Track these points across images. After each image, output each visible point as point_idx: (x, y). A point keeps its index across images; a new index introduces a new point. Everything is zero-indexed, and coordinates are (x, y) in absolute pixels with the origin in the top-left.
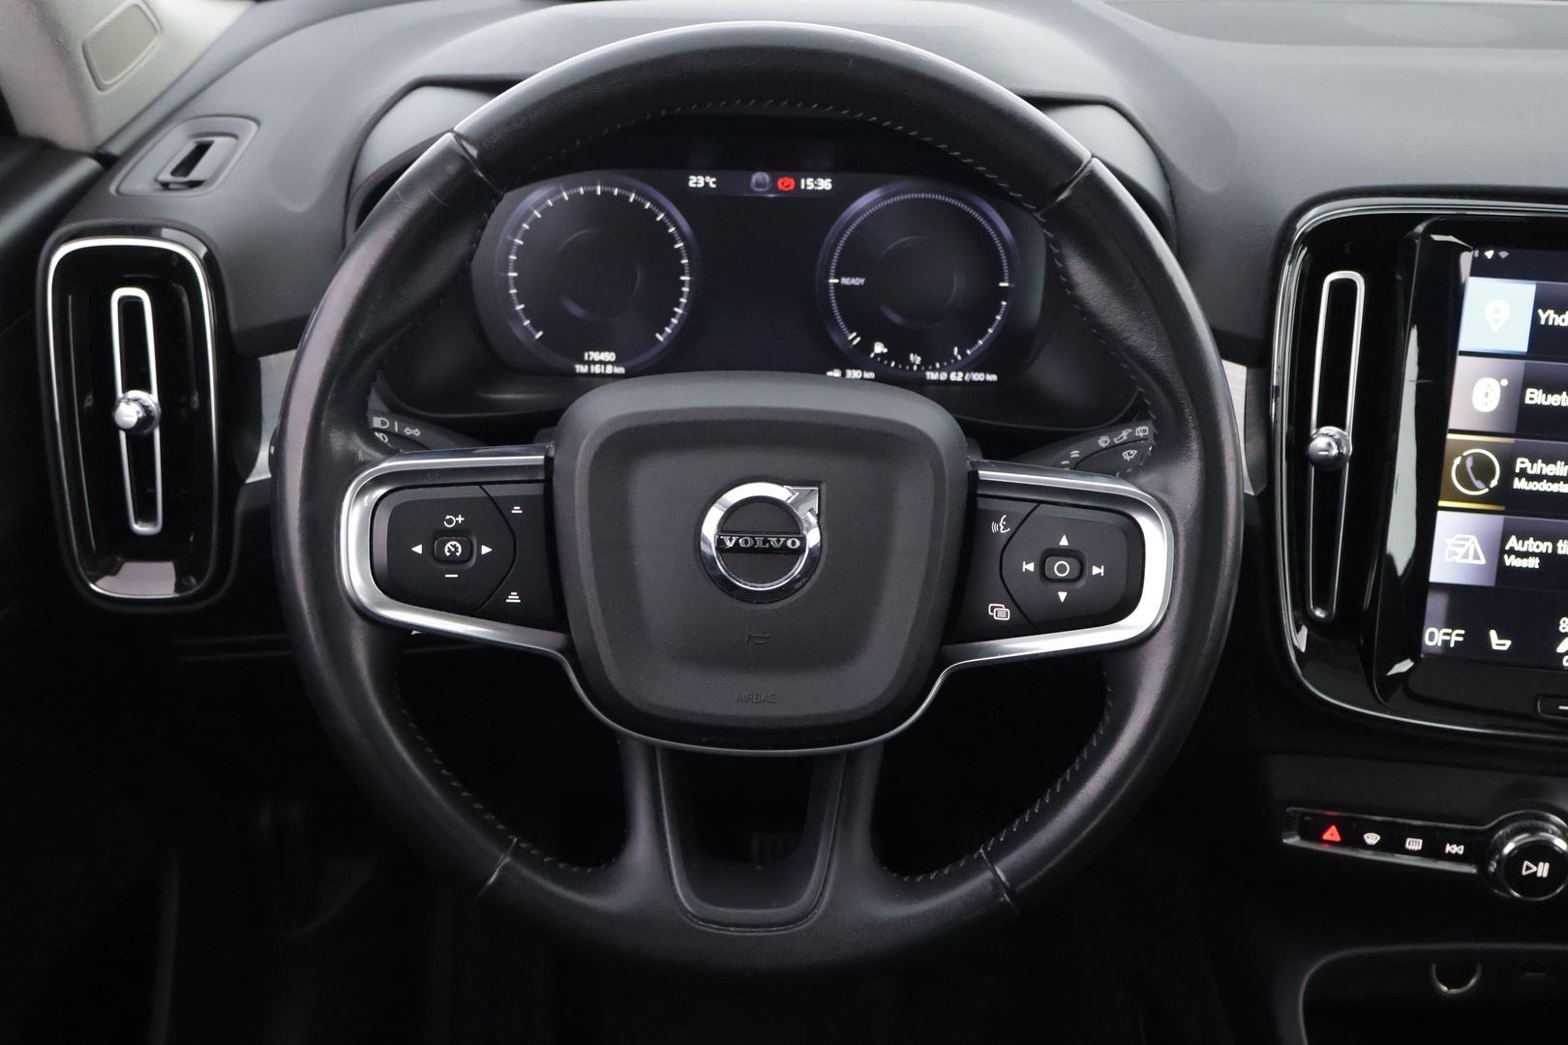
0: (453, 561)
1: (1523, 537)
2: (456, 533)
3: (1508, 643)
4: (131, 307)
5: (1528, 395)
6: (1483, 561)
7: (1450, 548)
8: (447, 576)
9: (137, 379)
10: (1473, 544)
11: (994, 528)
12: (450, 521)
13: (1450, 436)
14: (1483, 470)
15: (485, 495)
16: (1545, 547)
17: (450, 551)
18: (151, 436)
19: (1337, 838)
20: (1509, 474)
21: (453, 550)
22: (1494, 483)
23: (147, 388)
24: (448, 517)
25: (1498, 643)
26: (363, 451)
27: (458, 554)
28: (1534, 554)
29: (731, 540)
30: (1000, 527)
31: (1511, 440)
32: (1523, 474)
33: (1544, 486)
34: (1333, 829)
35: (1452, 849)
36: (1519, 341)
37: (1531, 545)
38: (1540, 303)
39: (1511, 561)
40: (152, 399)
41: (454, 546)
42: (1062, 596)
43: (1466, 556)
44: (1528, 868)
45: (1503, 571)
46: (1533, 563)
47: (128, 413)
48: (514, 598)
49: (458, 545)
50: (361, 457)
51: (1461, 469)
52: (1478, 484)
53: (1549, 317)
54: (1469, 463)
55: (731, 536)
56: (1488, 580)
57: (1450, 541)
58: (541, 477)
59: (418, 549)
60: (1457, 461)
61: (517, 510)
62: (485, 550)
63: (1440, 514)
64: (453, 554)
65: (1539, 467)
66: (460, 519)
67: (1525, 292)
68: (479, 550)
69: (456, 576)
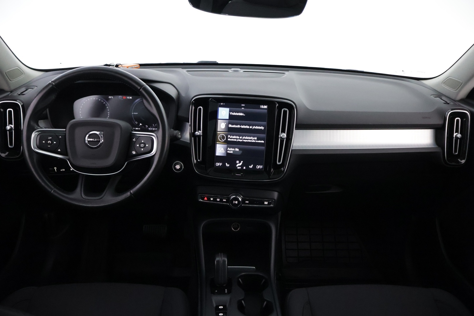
0: (49, 144)
1: (230, 148)
2: (50, 140)
3: (229, 165)
4: (10, 112)
5: (229, 126)
6: (224, 152)
7: (219, 150)
8: (48, 146)
9: (10, 123)
10: (222, 149)
11: (133, 140)
12: (49, 138)
13: (218, 132)
14: (223, 137)
15: (55, 135)
16: (233, 149)
18: (13, 132)
19: (207, 199)
20: (227, 138)
22: (225, 139)
23: (12, 125)
25: (227, 165)
28: (232, 151)
30: (134, 140)
31: (227, 133)
32: (229, 138)
33: (233, 140)
34: (206, 198)
35: (224, 200)
36: (227, 117)
37: (231, 149)
38: (230, 111)
39: (228, 152)
40: (13, 126)
42: (142, 149)
43: (221, 151)
44: (234, 202)
45: (227, 154)
46: (232, 152)
47: (8, 128)
48: (59, 150)
50: (36, 128)
51: (220, 137)
52: (223, 140)
53: (231, 113)
54: (221, 136)
56: (225, 155)
57: (219, 149)
58: (64, 132)
59: (44, 142)
60: (219, 136)
61: (60, 137)
62: (55, 143)
63: (217, 144)
64: (49, 143)
65: (232, 137)
66: (51, 138)
67: (228, 110)
69: (50, 146)
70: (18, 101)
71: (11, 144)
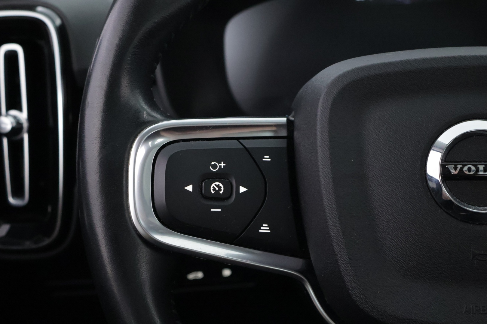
0: (217, 198)
2: (219, 176)
4: (12, 56)
8: (212, 210)
9: (14, 104)
12: (215, 167)
15: (242, 147)
17: (214, 189)
21: (217, 189)
23: (20, 109)
24: (213, 163)
26: (147, 111)
27: (221, 192)
29: (455, 169)
40: (23, 116)
41: (218, 186)
48: (265, 229)
49: (221, 185)
55: (456, 165)
58: (284, 133)
59: (190, 188)
61: (267, 159)
62: (242, 189)
64: (217, 192)
66: (222, 165)
68: (238, 189)
69: (220, 210)
70: (40, 9)
71: (18, 192)
